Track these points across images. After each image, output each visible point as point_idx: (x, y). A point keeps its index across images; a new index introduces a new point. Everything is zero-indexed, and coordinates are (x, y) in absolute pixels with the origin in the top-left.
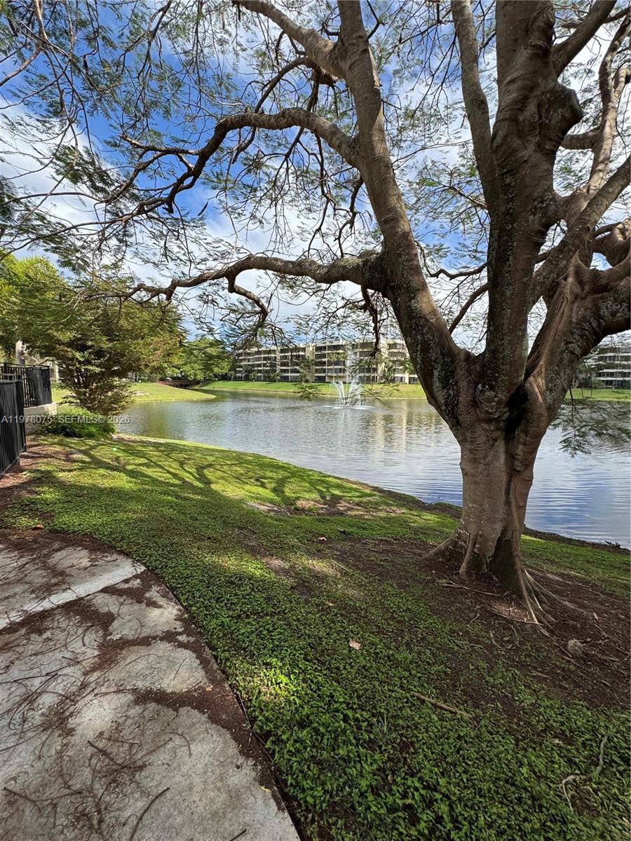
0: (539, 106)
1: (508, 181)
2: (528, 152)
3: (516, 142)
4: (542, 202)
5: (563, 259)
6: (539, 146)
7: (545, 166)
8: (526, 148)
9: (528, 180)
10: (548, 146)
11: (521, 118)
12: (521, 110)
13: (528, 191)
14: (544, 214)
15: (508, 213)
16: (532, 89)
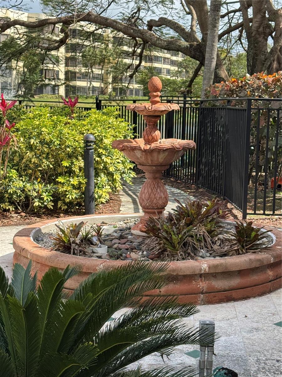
0: (263, 28)
1: (256, 45)
2: (261, 39)
3: (258, 36)
4: (265, 53)
5: (272, 57)
6: (264, 37)
7: (265, 43)
8: (260, 38)
9: (261, 46)
10: (266, 38)
11: (259, 30)
12: (259, 28)
13: (261, 49)
14: (265, 56)
15: (256, 54)
16: (261, 24)
